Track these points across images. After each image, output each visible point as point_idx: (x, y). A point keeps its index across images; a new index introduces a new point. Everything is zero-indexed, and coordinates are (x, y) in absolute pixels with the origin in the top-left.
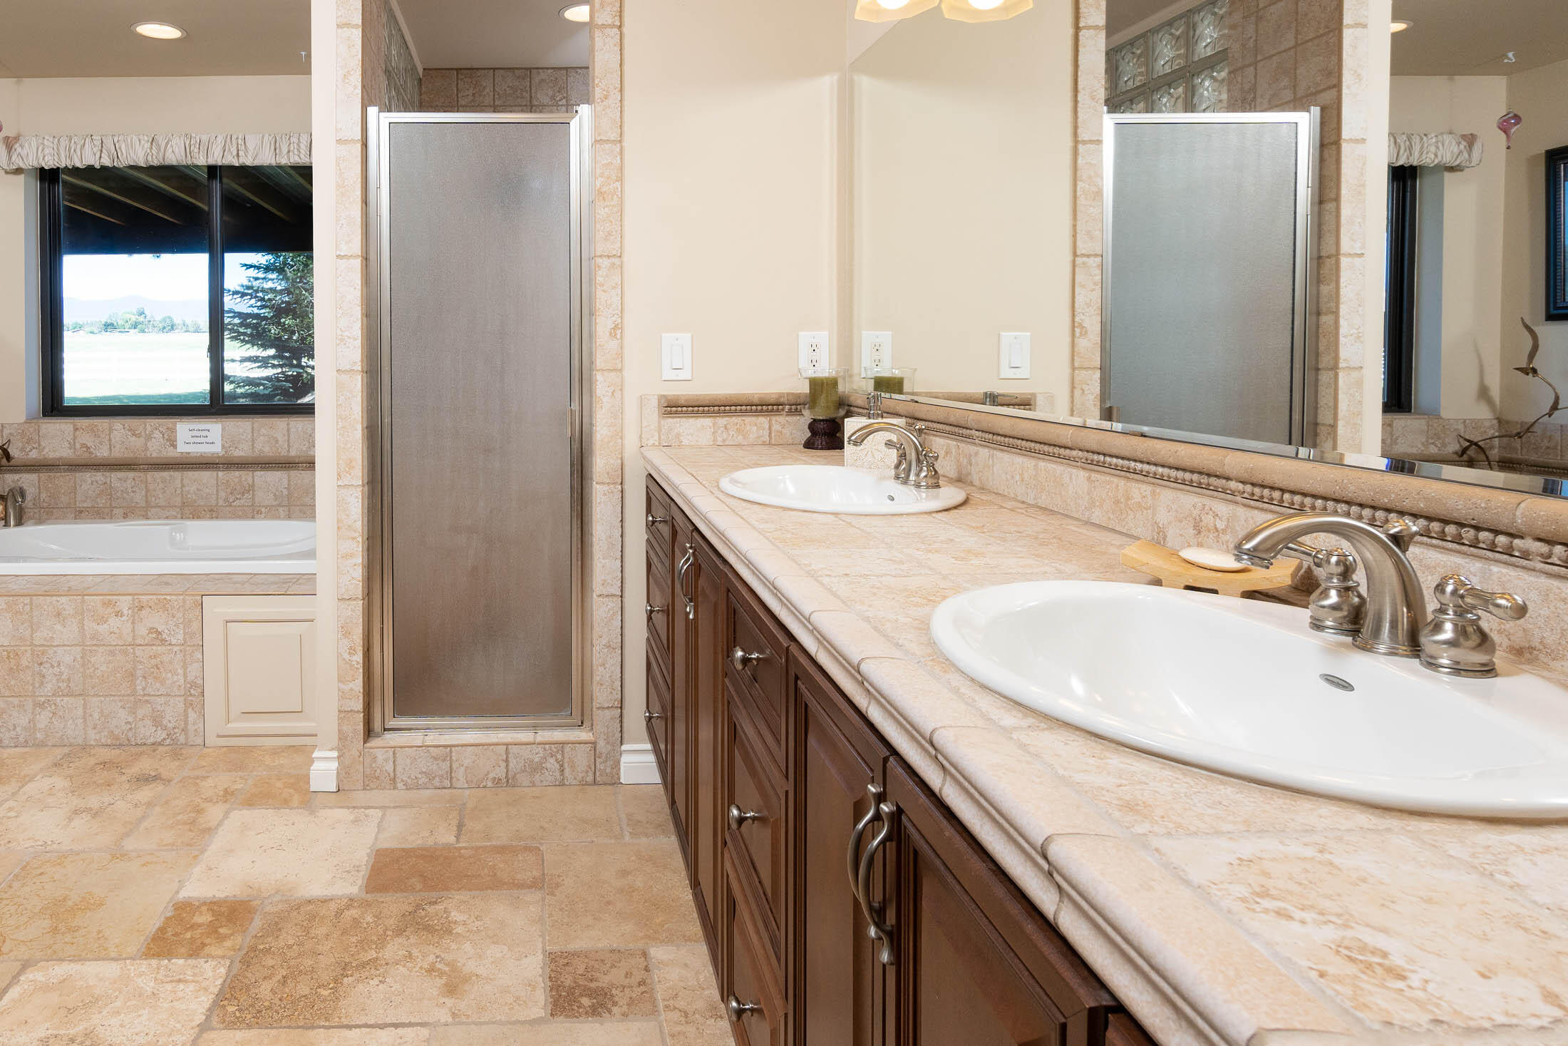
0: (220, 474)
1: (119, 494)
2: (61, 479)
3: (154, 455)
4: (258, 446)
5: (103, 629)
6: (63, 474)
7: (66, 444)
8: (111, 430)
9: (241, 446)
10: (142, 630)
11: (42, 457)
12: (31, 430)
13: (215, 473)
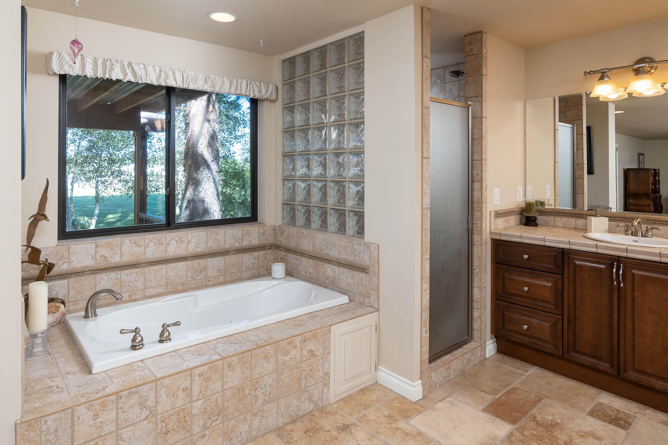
0: (189, 263)
1: (126, 284)
2: (86, 280)
3: (150, 256)
4: (209, 244)
5: (287, 358)
6: (87, 277)
7: (90, 256)
8: (122, 244)
9: (200, 246)
10: (305, 352)
11: (71, 268)
12: (64, 250)
13: (186, 263)
